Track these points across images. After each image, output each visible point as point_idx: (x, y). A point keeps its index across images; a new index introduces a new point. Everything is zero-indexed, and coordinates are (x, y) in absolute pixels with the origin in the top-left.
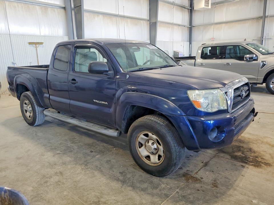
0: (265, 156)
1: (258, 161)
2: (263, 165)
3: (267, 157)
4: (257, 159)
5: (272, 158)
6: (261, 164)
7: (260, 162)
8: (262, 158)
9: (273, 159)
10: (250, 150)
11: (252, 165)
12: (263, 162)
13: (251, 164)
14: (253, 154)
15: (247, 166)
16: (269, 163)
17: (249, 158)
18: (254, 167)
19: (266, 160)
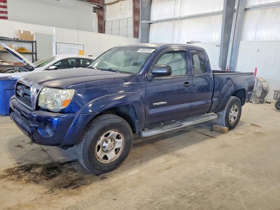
0: (13, 183)
1: (14, 174)
2: (5, 174)
3: (10, 184)
4: (17, 176)
5: (5, 187)
6: (9, 174)
7: (11, 175)
8: (13, 179)
9: (3, 186)
10: (35, 181)
11: (14, 168)
12: (9, 177)
13: (16, 169)
14: (26, 178)
15: (17, 165)
16: (2, 179)
17: (24, 173)
18: (10, 168)
19: (8, 180)
